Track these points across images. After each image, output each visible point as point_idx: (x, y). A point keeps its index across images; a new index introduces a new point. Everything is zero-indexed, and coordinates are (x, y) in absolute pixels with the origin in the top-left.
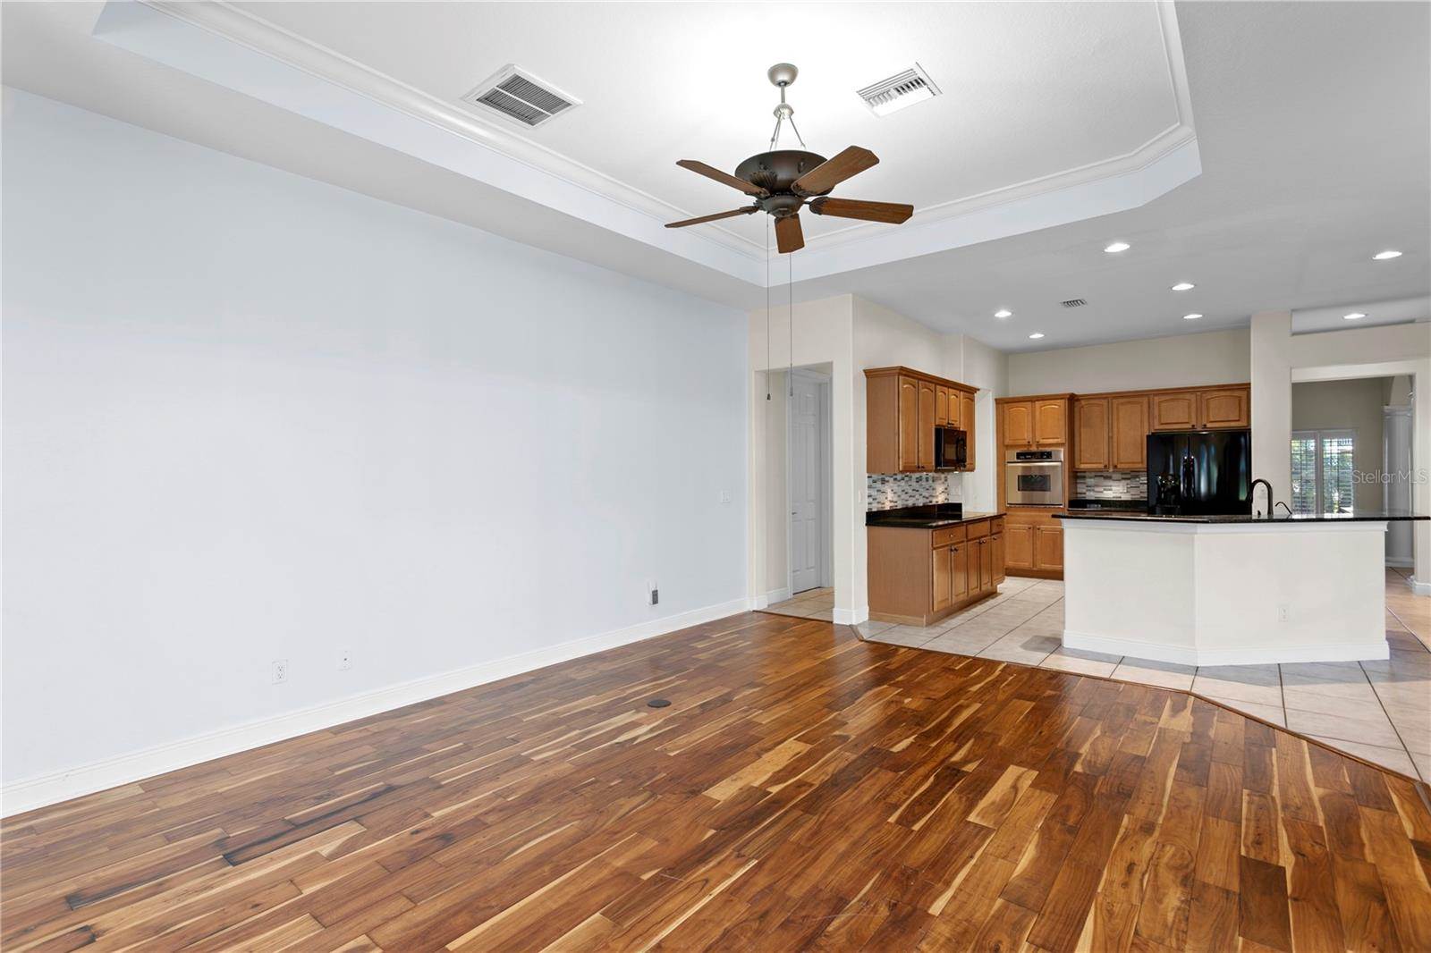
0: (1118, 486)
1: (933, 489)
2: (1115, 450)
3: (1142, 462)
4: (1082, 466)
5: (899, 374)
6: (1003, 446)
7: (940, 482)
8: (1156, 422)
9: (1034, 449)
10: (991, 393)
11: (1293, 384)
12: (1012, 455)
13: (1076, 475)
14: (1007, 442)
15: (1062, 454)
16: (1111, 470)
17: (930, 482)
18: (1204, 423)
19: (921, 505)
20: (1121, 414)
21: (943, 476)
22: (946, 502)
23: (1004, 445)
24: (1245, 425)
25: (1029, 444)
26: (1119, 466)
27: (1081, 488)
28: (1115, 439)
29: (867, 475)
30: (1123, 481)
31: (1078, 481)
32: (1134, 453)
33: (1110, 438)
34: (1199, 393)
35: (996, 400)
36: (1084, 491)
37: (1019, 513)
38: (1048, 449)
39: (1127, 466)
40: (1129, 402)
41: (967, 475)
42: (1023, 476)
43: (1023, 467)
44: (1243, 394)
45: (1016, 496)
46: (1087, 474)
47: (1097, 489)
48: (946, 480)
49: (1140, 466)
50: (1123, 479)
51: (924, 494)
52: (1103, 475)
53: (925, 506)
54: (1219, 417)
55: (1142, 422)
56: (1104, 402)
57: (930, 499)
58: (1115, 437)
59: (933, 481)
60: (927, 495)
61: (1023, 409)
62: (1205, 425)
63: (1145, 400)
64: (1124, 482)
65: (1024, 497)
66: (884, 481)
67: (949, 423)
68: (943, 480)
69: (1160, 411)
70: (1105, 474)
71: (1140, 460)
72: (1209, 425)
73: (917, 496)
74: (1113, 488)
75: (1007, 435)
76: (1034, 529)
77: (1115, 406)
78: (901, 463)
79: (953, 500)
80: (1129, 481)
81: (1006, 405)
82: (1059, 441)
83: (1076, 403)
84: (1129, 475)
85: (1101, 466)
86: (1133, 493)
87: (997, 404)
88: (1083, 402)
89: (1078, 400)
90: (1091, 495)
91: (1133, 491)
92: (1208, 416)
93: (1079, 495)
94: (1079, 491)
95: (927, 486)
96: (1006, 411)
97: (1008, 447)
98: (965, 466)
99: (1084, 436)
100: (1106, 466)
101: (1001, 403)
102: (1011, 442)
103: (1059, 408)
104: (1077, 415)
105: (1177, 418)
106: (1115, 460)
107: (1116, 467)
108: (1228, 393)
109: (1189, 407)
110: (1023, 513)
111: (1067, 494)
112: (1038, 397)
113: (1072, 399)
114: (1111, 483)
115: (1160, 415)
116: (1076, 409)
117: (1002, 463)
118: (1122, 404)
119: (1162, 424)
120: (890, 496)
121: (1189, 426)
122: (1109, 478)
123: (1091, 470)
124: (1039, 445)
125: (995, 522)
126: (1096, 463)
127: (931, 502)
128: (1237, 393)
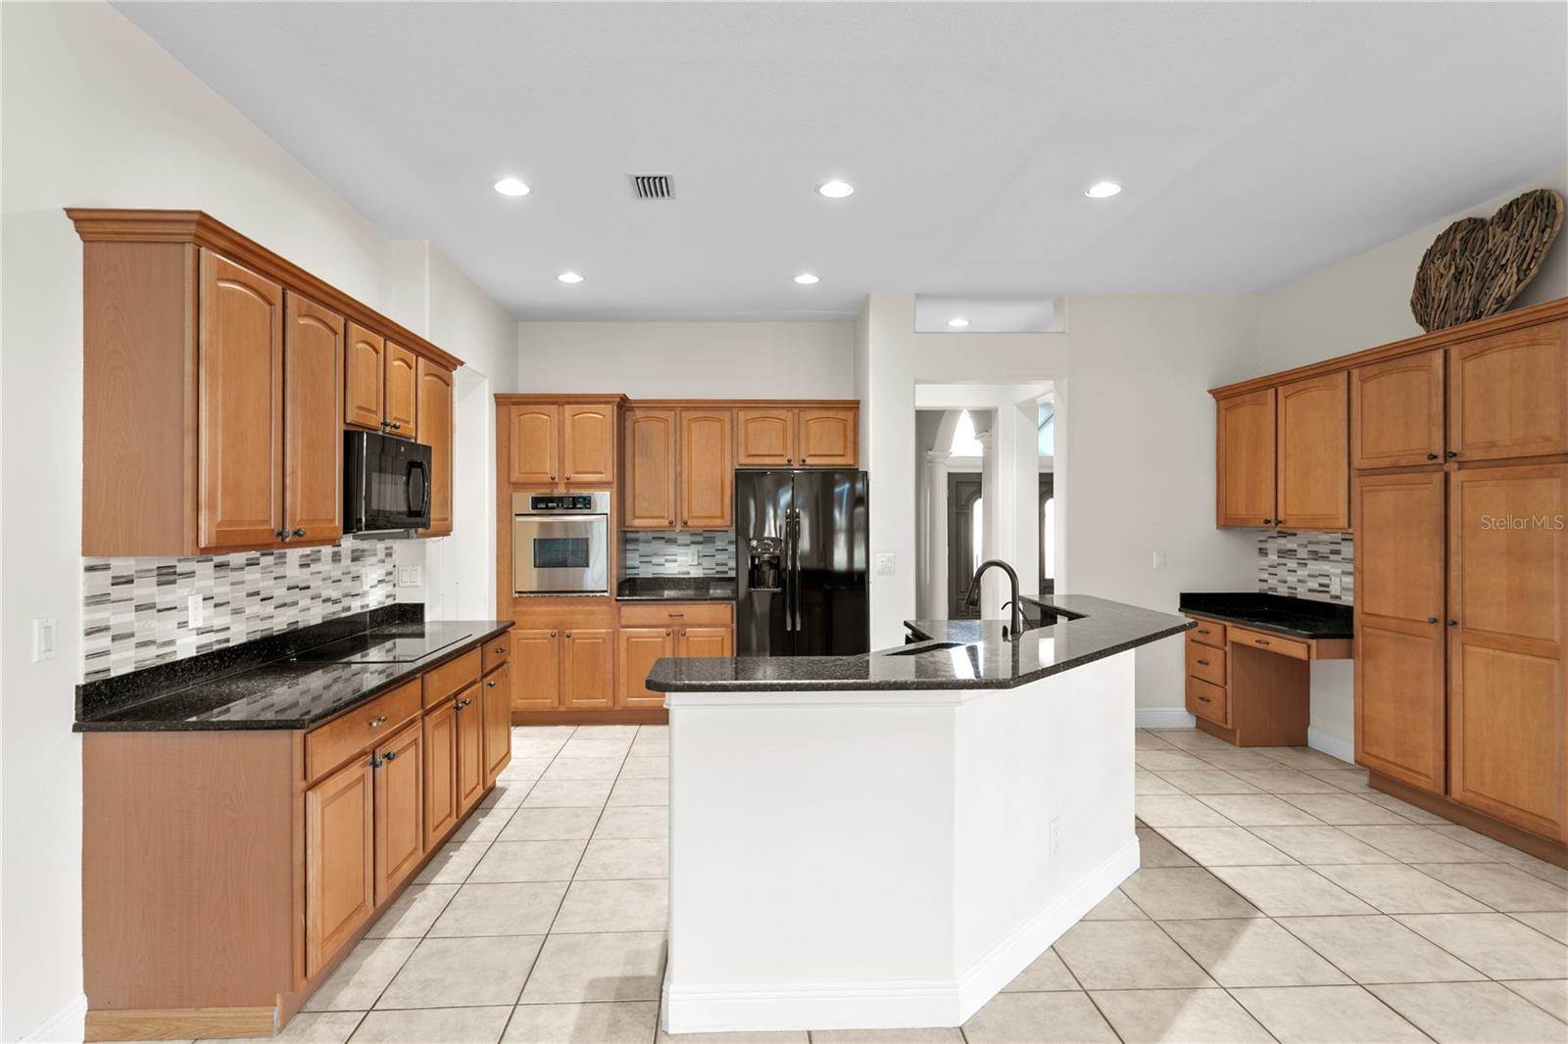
0: (686, 554)
1: (356, 578)
2: (685, 495)
3: (722, 517)
4: (637, 522)
5: (200, 241)
6: (507, 484)
7: (374, 560)
8: (742, 452)
9: (560, 491)
10: (487, 381)
11: (917, 411)
12: (523, 501)
13: (625, 538)
14: (515, 476)
15: (603, 500)
16: (679, 528)
17: (346, 562)
18: (803, 457)
19: (319, 621)
20: (693, 437)
21: (381, 546)
22: (389, 602)
23: (510, 483)
24: (852, 462)
25: (553, 483)
26: (690, 523)
27: (633, 559)
28: (685, 478)
29: (82, 562)
30: (693, 546)
31: (629, 547)
32: (712, 502)
33: (679, 475)
34: (796, 411)
35: (497, 396)
36: (636, 563)
37: (536, 609)
38: (584, 493)
39: (701, 523)
40: (705, 419)
41: (434, 544)
42: (540, 540)
43: (542, 525)
44: (850, 415)
45: (529, 577)
46: (641, 536)
47: (655, 560)
48: (389, 555)
49: (718, 522)
50: (693, 543)
51: (325, 594)
52: (663, 537)
53: (328, 624)
54: (819, 449)
55: (723, 451)
56: (669, 415)
57: (346, 602)
58: (685, 473)
59: (354, 560)
60: (335, 595)
61: (545, 417)
62: (804, 461)
63: (726, 416)
64: (694, 548)
65: (540, 578)
66: (167, 576)
67: (385, 424)
68: (381, 555)
69: (747, 434)
70: (667, 535)
71: (719, 514)
72: (809, 461)
73: (304, 602)
74: (679, 558)
75: (515, 464)
76: (561, 634)
77: (685, 422)
78: (203, 523)
79: (405, 597)
80: (700, 547)
81: (514, 408)
82: (603, 477)
83: (628, 414)
84: (705, 537)
85: (666, 523)
86: (705, 565)
87: (498, 404)
88: (639, 414)
89: (631, 409)
90: (646, 572)
91: (708, 563)
92: (808, 446)
93: (629, 571)
94: (629, 563)
95: (336, 574)
96: (515, 419)
97: (518, 486)
98: (426, 525)
99: (641, 472)
100: (671, 523)
101: (506, 403)
102: (522, 478)
103: (603, 418)
104: (628, 434)
105: (767, 448)
106: (685, 514)
107: (685, 523)
108: (831, 414)
109: (784, 430)
110: (543, 609)
111: (615, 572)
112: (569, 396)
113: (623, 404)
114: (672, 549)
115: (747, 444)
116: (629, 425)
117: (505, 515)
118: (696, 420)
119: (749, 456)
120: (198, 614)
121: (783, 461)
122: (671, 541)
123: (646, 529)
124: (569, 484)
125: (492, 646)
126: (658, 518)
127: (348, 609)
128: (841, 415)
